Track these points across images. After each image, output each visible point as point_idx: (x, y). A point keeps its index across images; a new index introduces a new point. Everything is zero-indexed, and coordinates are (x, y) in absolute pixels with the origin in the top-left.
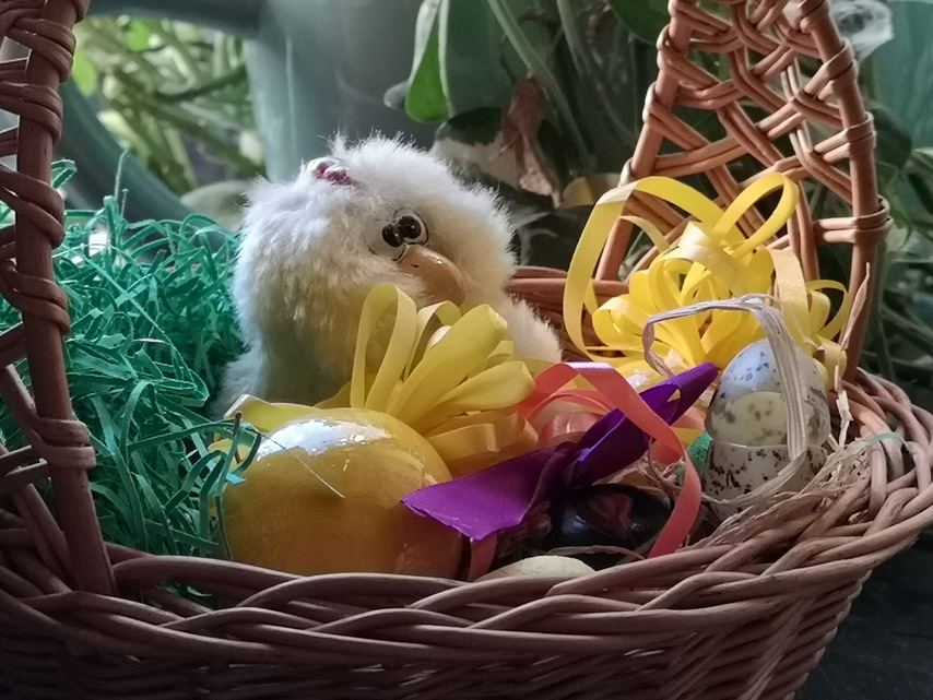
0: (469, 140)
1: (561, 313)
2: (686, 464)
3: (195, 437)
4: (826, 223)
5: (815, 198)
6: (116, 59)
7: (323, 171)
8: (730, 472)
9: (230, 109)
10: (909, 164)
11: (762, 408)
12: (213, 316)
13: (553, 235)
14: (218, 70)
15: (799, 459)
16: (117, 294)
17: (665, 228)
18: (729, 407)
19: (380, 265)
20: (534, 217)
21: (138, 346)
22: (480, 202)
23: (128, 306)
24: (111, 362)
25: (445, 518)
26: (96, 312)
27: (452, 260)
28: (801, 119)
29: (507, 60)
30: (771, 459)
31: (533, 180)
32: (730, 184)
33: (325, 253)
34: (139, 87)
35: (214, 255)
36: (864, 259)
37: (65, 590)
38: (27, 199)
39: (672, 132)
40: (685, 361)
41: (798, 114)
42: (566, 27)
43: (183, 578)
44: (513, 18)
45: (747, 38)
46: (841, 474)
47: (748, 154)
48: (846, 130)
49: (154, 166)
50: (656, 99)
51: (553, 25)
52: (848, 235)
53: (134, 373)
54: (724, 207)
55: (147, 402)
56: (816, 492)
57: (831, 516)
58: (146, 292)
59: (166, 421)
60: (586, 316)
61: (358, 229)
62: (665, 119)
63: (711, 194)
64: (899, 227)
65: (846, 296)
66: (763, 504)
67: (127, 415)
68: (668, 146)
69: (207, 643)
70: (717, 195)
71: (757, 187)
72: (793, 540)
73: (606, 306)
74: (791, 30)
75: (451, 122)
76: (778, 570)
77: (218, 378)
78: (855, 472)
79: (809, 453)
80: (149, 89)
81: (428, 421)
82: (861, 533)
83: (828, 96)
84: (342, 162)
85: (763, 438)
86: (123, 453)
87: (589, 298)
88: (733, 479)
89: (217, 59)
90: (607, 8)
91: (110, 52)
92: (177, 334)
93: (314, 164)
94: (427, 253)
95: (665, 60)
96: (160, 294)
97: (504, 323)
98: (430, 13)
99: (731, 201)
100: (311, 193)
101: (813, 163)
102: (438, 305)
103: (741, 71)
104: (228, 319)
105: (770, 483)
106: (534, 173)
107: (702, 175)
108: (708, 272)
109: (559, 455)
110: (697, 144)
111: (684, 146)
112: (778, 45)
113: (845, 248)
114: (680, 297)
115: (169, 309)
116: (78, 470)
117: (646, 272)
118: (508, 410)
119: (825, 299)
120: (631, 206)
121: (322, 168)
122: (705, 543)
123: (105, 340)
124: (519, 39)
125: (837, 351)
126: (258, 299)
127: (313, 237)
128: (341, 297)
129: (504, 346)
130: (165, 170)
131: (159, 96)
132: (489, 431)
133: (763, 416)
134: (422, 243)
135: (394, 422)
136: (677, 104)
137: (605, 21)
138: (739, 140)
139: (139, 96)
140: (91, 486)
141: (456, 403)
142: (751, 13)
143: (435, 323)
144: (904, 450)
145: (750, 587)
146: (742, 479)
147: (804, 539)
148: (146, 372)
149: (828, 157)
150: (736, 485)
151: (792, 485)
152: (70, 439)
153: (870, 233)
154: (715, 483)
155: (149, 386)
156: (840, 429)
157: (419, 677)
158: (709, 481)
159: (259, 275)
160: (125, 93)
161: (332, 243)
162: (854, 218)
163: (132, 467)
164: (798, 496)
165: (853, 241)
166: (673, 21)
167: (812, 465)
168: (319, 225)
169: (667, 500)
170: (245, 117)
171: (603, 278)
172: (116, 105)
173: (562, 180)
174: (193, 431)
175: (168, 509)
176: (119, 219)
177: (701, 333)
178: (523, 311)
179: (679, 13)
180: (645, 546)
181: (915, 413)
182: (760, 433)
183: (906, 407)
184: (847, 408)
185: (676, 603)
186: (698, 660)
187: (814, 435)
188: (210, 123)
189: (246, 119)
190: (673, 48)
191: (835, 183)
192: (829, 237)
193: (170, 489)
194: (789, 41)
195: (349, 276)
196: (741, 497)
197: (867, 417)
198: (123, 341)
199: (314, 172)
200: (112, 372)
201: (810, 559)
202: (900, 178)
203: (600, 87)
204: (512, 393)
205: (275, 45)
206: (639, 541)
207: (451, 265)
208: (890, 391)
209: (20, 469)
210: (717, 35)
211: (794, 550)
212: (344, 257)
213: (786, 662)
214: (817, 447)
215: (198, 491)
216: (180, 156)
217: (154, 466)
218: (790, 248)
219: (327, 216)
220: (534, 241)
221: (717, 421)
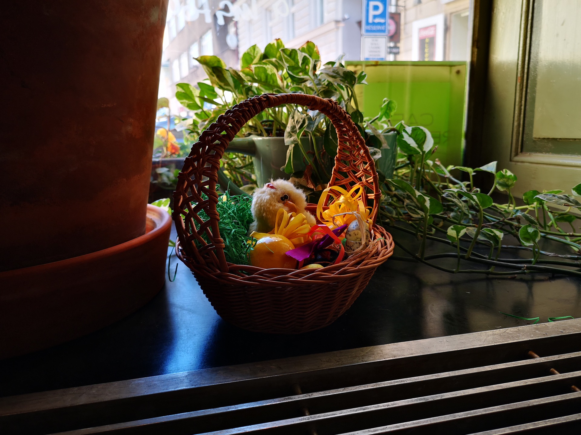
0: (297, 177)
1: (316, 213)
2: (341, 244)
3: (244, 241)
4: (369, 195)
5: (366, 189)
6: (227, 160)
7: (269, 186)
8: (350, 247)
9: (250, 170)
10: (385, 181)
11: (356, 233)
12: (247, 214)
13: (314, 196)
14: (247, 163)
15: (364, 244)
16: (228, 211)
17: (336, 196)
18: (350, 233)
19: (280, 205)
20: (310, 193)
21: (233, 222)
22: (300, 192)
23: (230, 213)
24: (227, 225)
25: (294, 257)
26: (224, 216)
27: (294, 203)
28: (363, 174)
29: (305, 161)
30: (358, 244)
31: (310, 185)
32: (349, 186)
33: (269, 203)
34: (232, 166)
35: (247, 202)
36: (376, 203)
37: (219, 272)
38: (211, 195)
39: (338, 176)
40: (341, 223)
41: (363, 173)
42: (316, 154)
43: (242, 269)
44: (306, 153)
45: (353, 158)
46: (372, 247)
47: (353, 181)
48: (372, 176)
49: (234, 181)
50: (334, 170)
51: (314, 154)
52: (373, 197)
53: (232, 227)
54: (348, 192)
55: (235, 233)
56: (367, 251)
57: (370, 255)
58: (234, 210)
59: (238, 237)
60: (321, 214)
61: (276, 198)
62: (337, 174)
63: (346, 189)
64: (383, 195)
65: (373, 210)
66: (357, 253)
67: (231, 236)
68: (337, 179)
69: (247, 282)
70: (347, 189)
71: (355, 188)
72: (363, 260)
73: (325, 212)
74: (361, 156)
75: (294, 174)
76: (360, 267)
77: (248, 227)
78: (375, 246)
79: (366, 243)
80: (234, 166)
81: (290, 237)
82: (376, 259)
83: (369, 169)
84: (273, 184)
85: (356, 239)
86: (230, 244)
87: (322, 210)
88: (351, 248)
89: (247, 159)
90: (324, 151)
91: (226, 159)
92: (240, 218)
93: (267, 184)
94: (290, 202)
95: (336, 162)
96: (237, 210)
97: (305, 217)
98: (289, 152)
99: (350, 190)
100: (267, 190)
101: (366, 183)
102: (292, 213)
103: (352, 164)
104: (250, 215)
105: (358, 249)
106: (310, 184)
107: (344, 185)
108: (345, 205)
109: (316, 243)
110: (343, 179)
111: (340, 179)
112: (359, 159)
113: (372, 200)
114: (340, 210)
115: (238, 213)
116: (221, 248)
117: (333, 205)
118: (306, 234)
119: (368, 210)
120: (330, 192)
121: (269, 185)
122: (345, 261)
123: (227, 221)
124: (307, 157)
125: (371, 221)
126: (256, 211)
127: (267, 200)
128: (272, 211)
129: (305, 221)
130: (237, 182)
131: (236, 168)
132: (302, 238)
133: (356, 235)
134: (288, 200)
135: (283, 237)
136: (338, 171)
137: (324, 153)
138: (351, 178)
139: (232, 168)
140: (224, 251)
141: (296, 233)
142: (353, 152)
143: (291, 217)
144: (384, 241)
145: (354, 270)
146: (353, 248)
147: (365, 260)
148: (234, 227)
149: (369, 181)
150: (351, 249)
151: (363, 249)
152: (220, 242)
153: (377, 197)
154: (347, 249)
155: (235, 230)
156: (372, 237)
157: (289, 289)
158: (346, 248)
159: (256, 207)
160: (229, 167)
161: (271, 201)
162: (374, 194)
163: (232, 247)
164: (364, 251)
165: (374, 198)
166: (338, 154)
167: (367, 245)
168: (268, 197)
169: (338, 252)
170: (253, 171)
171: (324, 206)
172: (227, 169)
173: (315, 186)
174: (244, 239)
175: (239, 255)
176: (228, 195)
177: (344, 217)
178: (308, 213)
179: (339, 153)
180: (333, 262)
181: (386, 233)
182: (356, 238)
183: (385, 232)
184: (373, 233)
185: (340, 274)
186: (344, 285)
187: (367, 239)
188: (246, 173)
189: (253, 172)
190: (338, 160)
191: (370, 187)
192: (369, 197)
193: (239, 251)
194: (361, 158)
195: (274, 207)
196: (352, 252)
197: (377, 234)
198: (230, 221)
199: (267, 186)
200: (228, 227)
201: (366, 264)
202: (383, 184)
203: (323, 166)
204: (306, 231)
205: (258, 158)
206: (333, 261)
207: (294, 204)
208: (381, 228)
209: (210, 248)
210: (346, 157)
211: (363, 262)
212: (273, 203)
213: (361, 284)
214: (367, 241)
215: (245, 251)
216: (240, 179)
217: (236, 246)
218: (361, 200)
219: (270, 195)
220: (310, 197)
221: (348, 236)
